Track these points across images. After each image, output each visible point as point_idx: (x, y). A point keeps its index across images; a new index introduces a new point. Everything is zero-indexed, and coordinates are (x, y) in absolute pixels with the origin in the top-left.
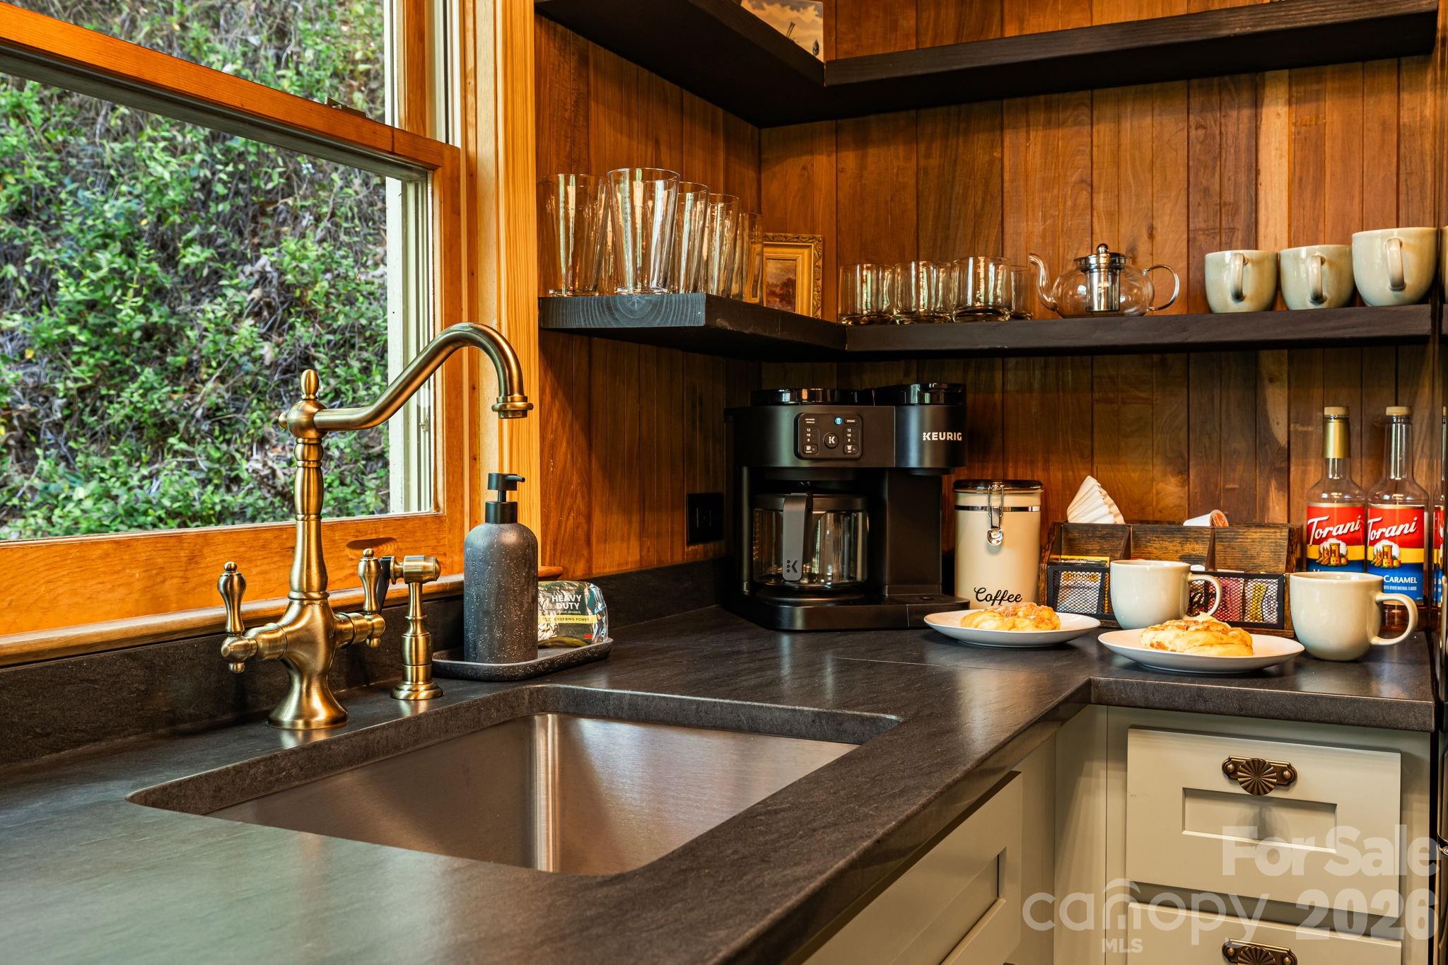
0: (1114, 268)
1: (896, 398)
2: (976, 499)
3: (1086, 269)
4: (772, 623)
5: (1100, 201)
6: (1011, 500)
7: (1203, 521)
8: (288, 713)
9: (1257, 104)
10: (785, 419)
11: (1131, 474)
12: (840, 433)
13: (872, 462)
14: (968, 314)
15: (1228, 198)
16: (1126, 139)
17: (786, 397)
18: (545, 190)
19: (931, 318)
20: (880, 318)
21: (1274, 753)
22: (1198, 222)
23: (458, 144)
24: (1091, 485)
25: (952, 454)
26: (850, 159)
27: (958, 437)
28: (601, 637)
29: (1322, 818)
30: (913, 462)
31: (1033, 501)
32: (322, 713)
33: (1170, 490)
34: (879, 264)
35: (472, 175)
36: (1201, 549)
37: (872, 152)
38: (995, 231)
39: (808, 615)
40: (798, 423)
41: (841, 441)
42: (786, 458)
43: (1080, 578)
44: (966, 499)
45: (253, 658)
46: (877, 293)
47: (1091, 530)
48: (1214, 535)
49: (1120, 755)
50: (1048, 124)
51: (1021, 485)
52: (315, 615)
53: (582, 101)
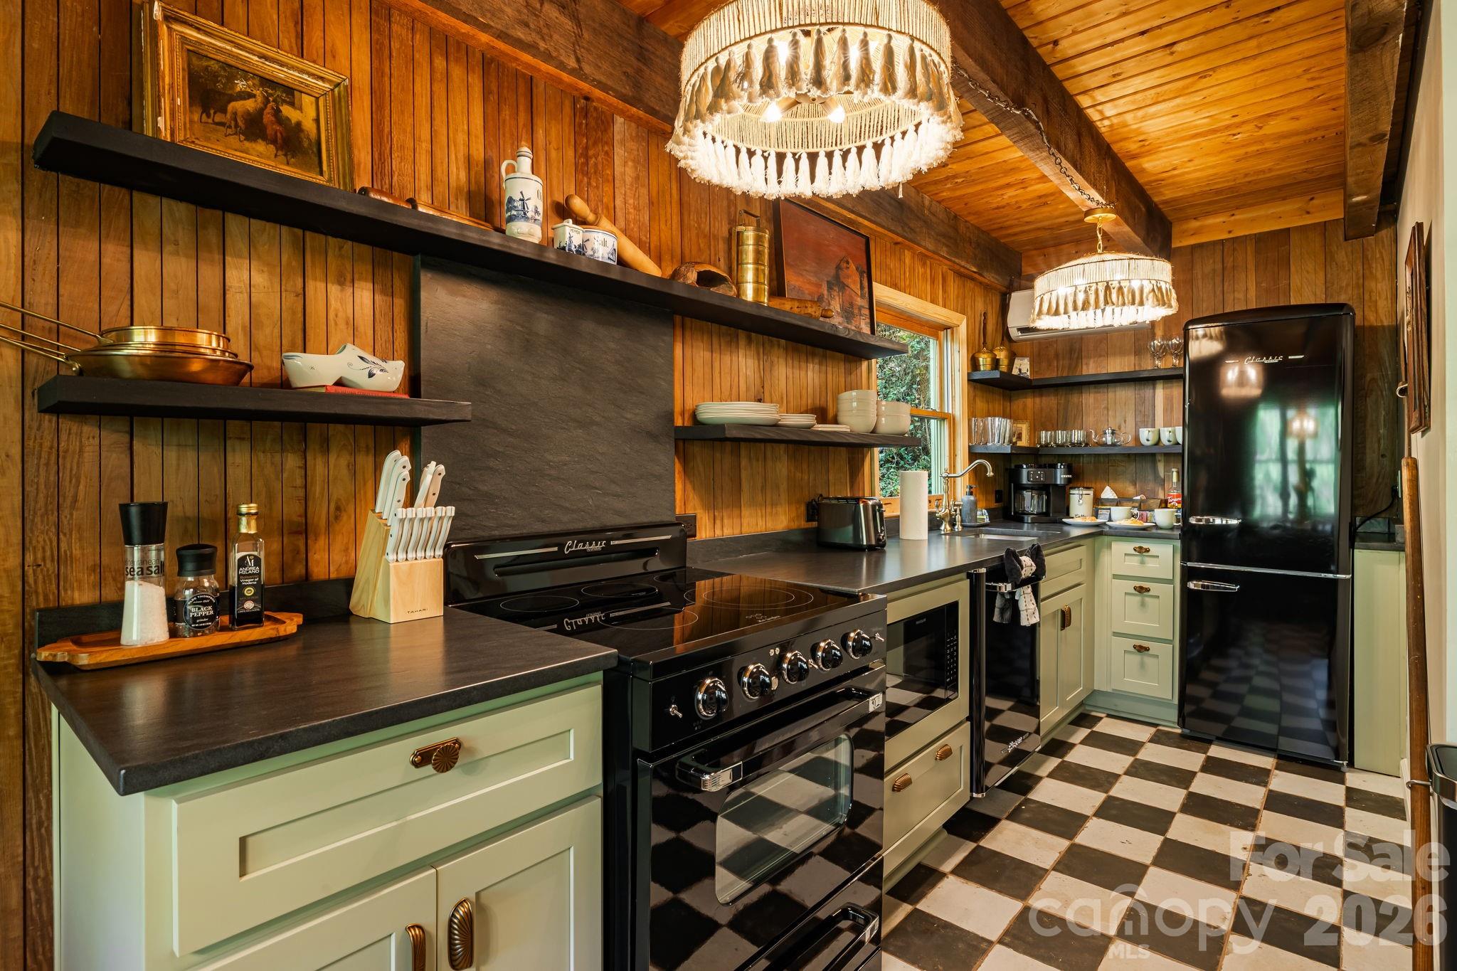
0: (1113, 433)
1: (1054, 466)
2: (1075, 492)
3: (1105, 433)
4: (1022, 521)
5: (1110, 413)
6: (1085, 492)
7: (1138, 498)
8: (942, 528)
9: (1154, 389)
10: (1024, 472)
11: (1120, 485)
12: (1039, 475)
13: (1048, 483)
14: (1073, 445)
15: (1146, 413)
16: (1118, 397)
17: (1025, 466)
18: (969, 420)
19: (1062, 446)
20: (1047, 445)
21: (1145, 546)
22: (1138, 419)
23: (950, 412)
24: (1108, 488)
25: (1069, 481)
26: (1038, 400)
27: (1070, 476)
28: (987, 521)
29: (1156, 559)
30: (1058, 483)
31: (1091, 492)
32: (949, 528)
33: (1130, 490)
34: (1047, 430)
35: (954, 419)
36: (1137, 505)
37: (1044, 398)
38: (1080, 421)
39: (1032, 519)
40: (1028, 473)
41: (1040, 477)
42: (1025, 481)
43: (1104, 511)
44: (1072, 492)
45: (940, 517)
46: (1046, 437)
47: (1107, 500)
48: (1141, 501)
49: (1110, 547)
50: (1096, 392)
51: (1088, 488)
52: (947, 511)
53: (975, 396)
